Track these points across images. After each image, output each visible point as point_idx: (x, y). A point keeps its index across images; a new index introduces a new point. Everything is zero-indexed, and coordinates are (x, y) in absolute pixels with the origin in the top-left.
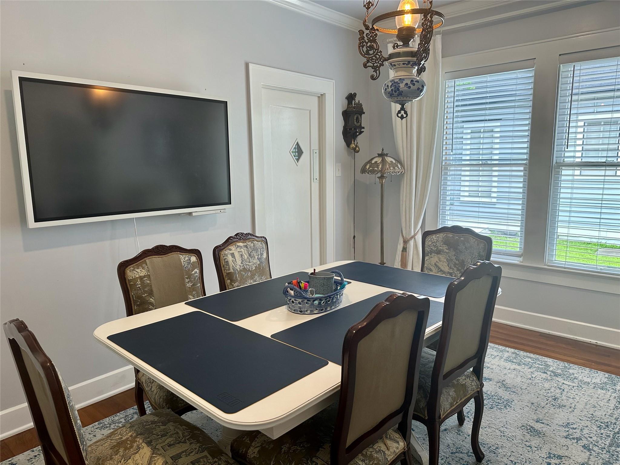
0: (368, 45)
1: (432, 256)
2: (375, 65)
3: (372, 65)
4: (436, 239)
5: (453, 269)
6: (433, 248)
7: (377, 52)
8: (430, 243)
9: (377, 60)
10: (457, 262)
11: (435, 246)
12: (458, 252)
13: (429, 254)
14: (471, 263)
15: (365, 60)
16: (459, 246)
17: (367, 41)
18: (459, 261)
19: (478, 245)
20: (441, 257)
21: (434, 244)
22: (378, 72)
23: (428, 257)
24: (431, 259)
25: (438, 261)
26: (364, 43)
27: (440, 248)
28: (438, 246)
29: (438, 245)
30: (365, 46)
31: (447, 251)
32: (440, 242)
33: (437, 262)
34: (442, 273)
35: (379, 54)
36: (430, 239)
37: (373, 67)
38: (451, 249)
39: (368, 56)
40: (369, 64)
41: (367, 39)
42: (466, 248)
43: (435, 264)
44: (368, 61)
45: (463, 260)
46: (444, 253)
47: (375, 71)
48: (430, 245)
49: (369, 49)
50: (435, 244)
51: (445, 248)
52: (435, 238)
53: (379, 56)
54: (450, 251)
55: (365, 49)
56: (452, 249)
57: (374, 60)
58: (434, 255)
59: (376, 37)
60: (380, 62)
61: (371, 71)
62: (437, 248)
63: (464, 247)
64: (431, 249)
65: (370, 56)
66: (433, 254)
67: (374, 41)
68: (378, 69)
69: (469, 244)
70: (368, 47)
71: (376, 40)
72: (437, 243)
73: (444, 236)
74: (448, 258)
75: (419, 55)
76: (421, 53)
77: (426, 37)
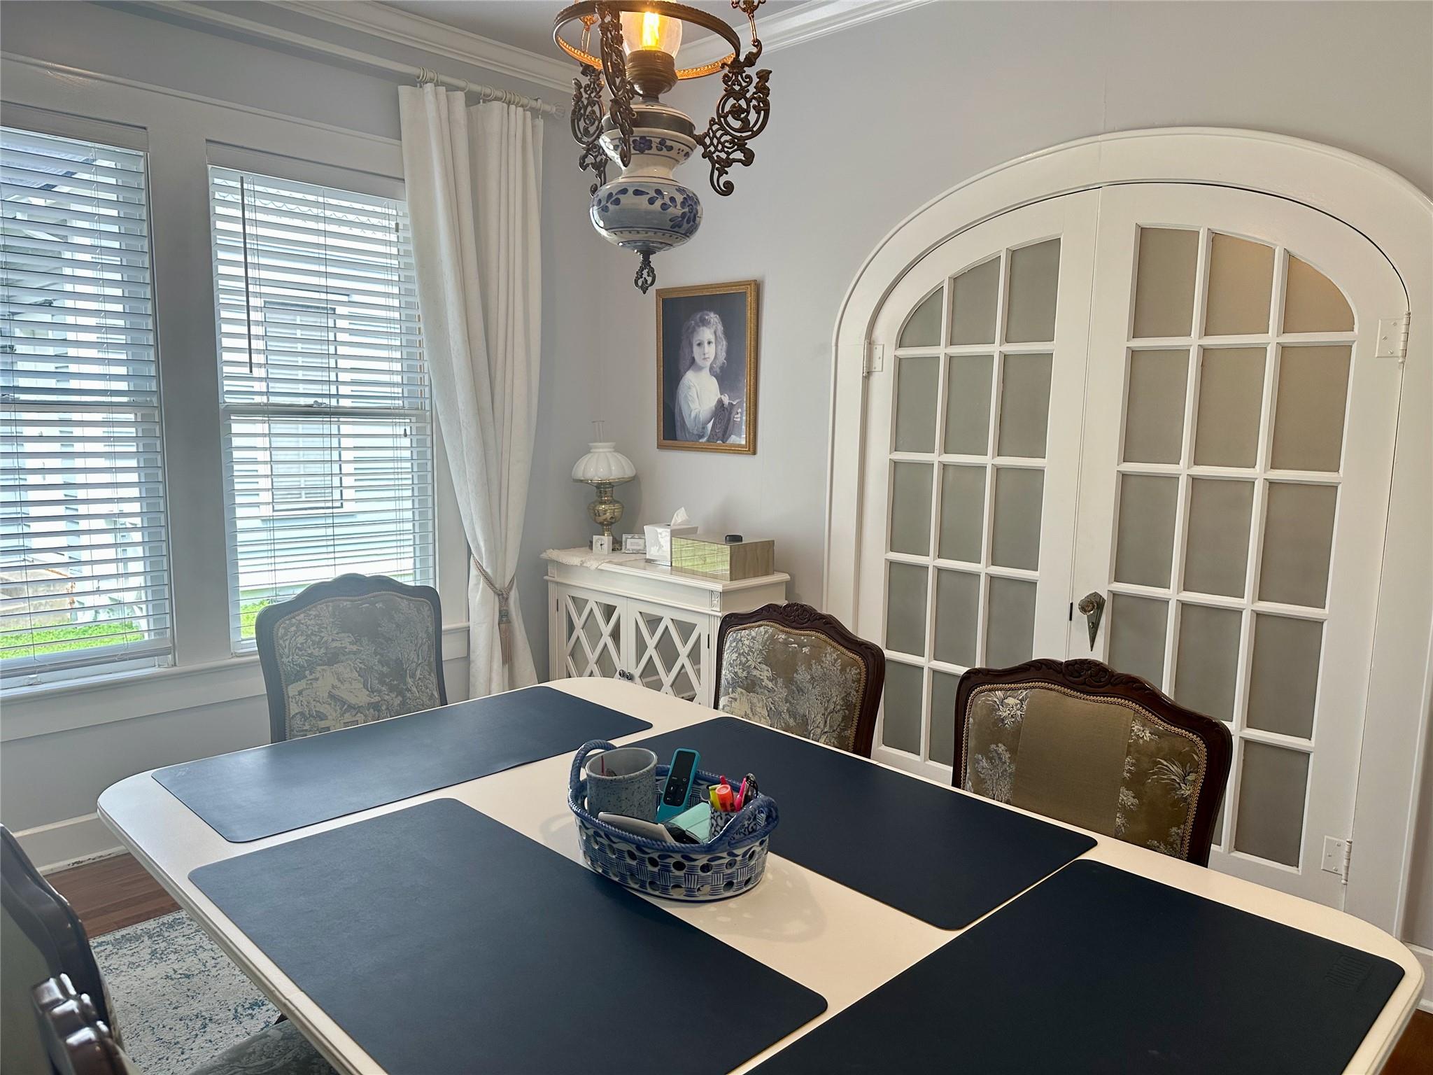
1: (318, 675)
4: (313, 622)
5: (380, 691)
6: (316, 652)
8: (301, 639)
10: (385, 669)
11: (319, 644)
12: (382, 643)
13: (307, 672)
14: (418, 659)
16: (380, 626)
18: (388, 665)
19: (418, 610)
20: (340, 669)
21: (313, 638)
24: (315, 685)
25: (336, 683)
27: (334, 644)
28: (326, 642)
29: (325, 639)
31: (354, 648)
32: (329, 628)
33: (333, 687)
34: (354, 713)
36: (293, 628)
38: (363, 639)
42: (398, 626)
43: (331, 696)
45: (397, 659)
46: (347, 657)
48: (302, 644)
50: (317, 639)
51: (346, 641)
52: (309, 622)
54: (363, 647)
56: (365, 641)
58: (323, 670)
62: (327, 648)
63: (394, 626)
64: (310, 655)
66: (319, 668)
69: (400, 614)
72: (322, 634)
73: (331, 608)
74: (360, 665)
75: (716, 147)
76: (724, 146)
77: (743, 116)
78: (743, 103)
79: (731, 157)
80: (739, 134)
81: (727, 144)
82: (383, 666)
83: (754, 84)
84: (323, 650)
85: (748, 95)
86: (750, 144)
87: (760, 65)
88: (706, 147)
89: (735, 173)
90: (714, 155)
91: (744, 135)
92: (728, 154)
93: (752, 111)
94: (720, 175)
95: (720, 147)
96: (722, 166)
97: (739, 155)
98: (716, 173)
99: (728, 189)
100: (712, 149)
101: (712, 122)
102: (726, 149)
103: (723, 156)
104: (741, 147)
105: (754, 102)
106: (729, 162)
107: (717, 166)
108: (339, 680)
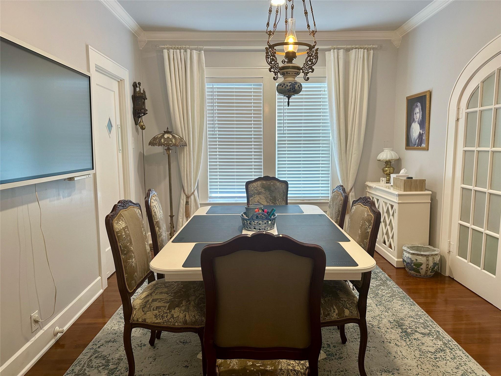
0: (271, 58)
1: (255, 197)
2: (275, 71)
3: (274, 71)
4: (256, 185)
5: (270, 203)
6: (256, 192)
7: (276, 63)
8: (253, 188)
9: (276, 68)
10: (271, 198)
11: (256, 190)
12: (271, 192)
13: (253, 196)
15: (269, 67)
16: (271, 188)
17: (270, 55)
18: (272, 197)
19: (282, 186)
20: (261, 196)
21: (255, 188)
22: (277, 75)
23: (252, 197)
24: (255, 199)
25: (259, 199)
26: (269, 56)
27: (260, 190)
28: (258, 190)
30: (269, 58)
31: (264, 192)
32: (259, 187)
33: (259, 200)
35: (277, 65)
36: (252, 186)
37: (274, 72)
38: (267, 190)
39: (271, 65)
40: (272, 70)
41: (270, 54)
42: (275, 189)
43: (258, 201)
44: (271, 68)
45: (275, 196)
46: (263, 194)
47: (275, 75)
49: (271, 60)
51: (263, 190)
53: (277, 66)
55: (269, 60)
56: (267, 191)
57: (275, 68)
59: (275, 53)
60: (278, 70)
61: (273, 74)
62: (258, 191)
64: (254, 192)
65: (272, 65)
66: (256, 195)
67: (274, 56)
68: (277, 74)
69: (277, 186)
70: (271, 59)
71: (275, 55)
72: (257, 188)
73: (260, 183)
74: (266, 196)
75: (305, 70)
76: (307, 69)
77: (312, 61)
78: (312, 58)
79: (309, 71)
80: (310, 65)
81: (308, 68)
82: (271, 197)
83: (314, 52)
84: (257, 191)
85: (313, 55)
86: (313, 67)
87: (316, 47)
88: (303, 70)
89: (309, 75)
90: (305, 72)
91: (312, 65)
92: (308, 71)
93: (314, 59)
94: (306, 76)
95: (306, 69)
96: (306, 74)
97: (311, 70)
98: (305, 76)
99: (308, 78)
100: (304, 70)
101: (304, 64)
102: (307, 70)
103: (307, 71)
104: (311, 68)
105: (314, 57)
106: (308, 73)
107: (305, 74)
108: (260, 198)
